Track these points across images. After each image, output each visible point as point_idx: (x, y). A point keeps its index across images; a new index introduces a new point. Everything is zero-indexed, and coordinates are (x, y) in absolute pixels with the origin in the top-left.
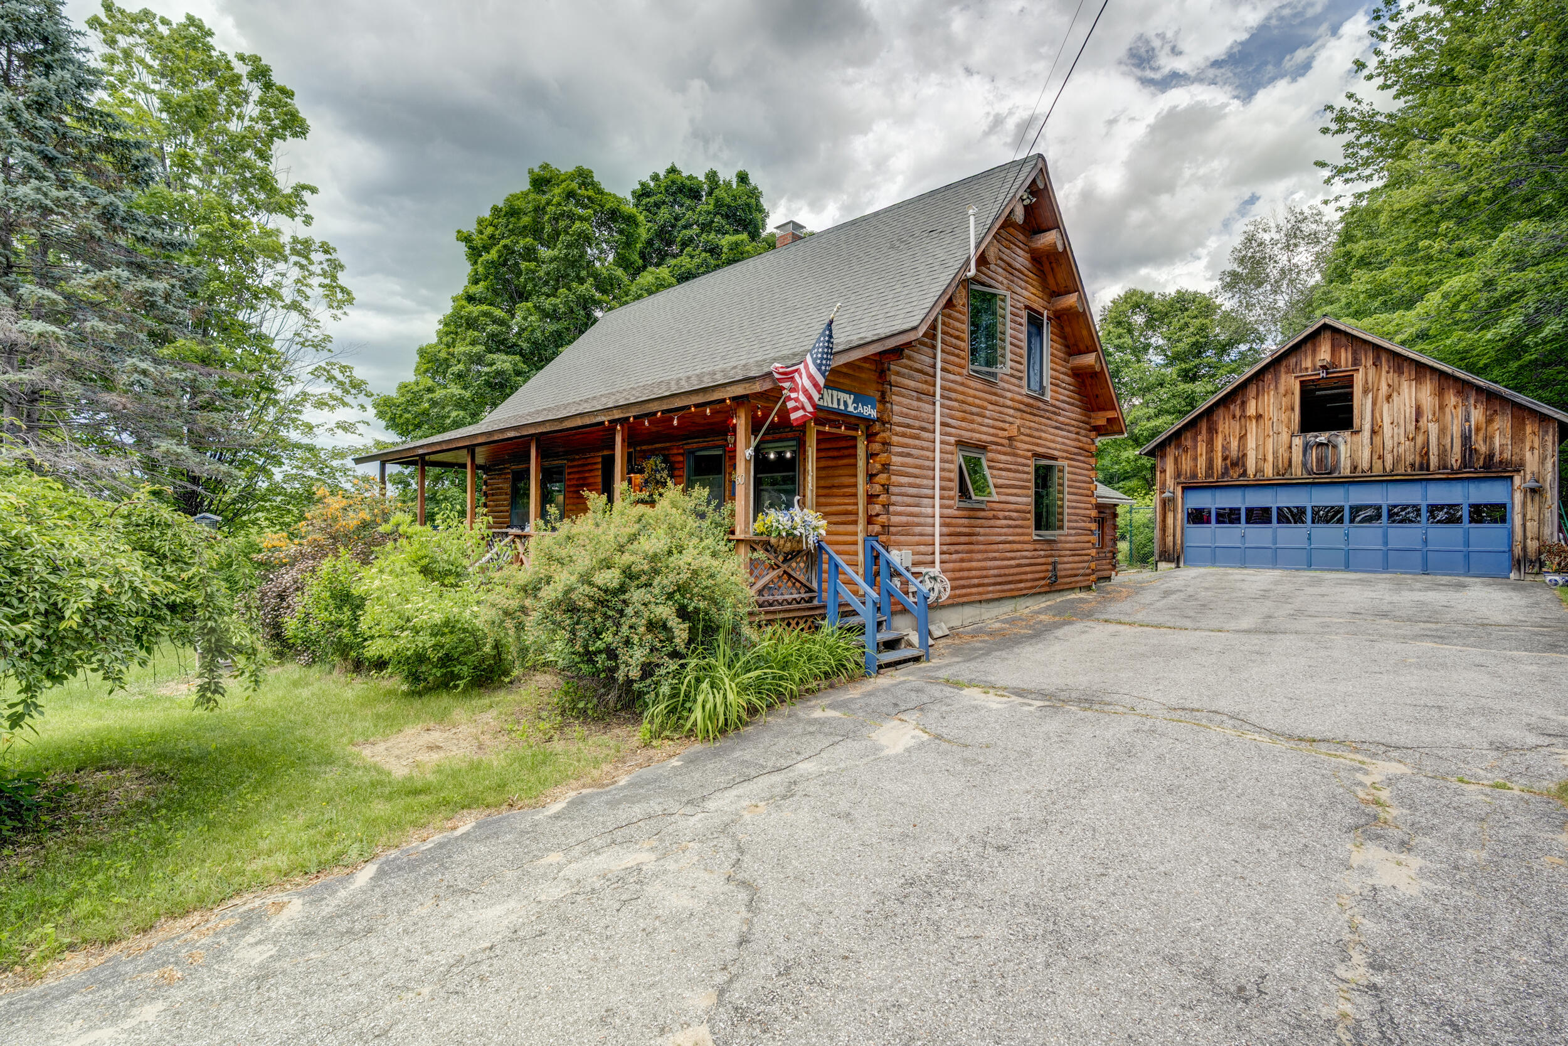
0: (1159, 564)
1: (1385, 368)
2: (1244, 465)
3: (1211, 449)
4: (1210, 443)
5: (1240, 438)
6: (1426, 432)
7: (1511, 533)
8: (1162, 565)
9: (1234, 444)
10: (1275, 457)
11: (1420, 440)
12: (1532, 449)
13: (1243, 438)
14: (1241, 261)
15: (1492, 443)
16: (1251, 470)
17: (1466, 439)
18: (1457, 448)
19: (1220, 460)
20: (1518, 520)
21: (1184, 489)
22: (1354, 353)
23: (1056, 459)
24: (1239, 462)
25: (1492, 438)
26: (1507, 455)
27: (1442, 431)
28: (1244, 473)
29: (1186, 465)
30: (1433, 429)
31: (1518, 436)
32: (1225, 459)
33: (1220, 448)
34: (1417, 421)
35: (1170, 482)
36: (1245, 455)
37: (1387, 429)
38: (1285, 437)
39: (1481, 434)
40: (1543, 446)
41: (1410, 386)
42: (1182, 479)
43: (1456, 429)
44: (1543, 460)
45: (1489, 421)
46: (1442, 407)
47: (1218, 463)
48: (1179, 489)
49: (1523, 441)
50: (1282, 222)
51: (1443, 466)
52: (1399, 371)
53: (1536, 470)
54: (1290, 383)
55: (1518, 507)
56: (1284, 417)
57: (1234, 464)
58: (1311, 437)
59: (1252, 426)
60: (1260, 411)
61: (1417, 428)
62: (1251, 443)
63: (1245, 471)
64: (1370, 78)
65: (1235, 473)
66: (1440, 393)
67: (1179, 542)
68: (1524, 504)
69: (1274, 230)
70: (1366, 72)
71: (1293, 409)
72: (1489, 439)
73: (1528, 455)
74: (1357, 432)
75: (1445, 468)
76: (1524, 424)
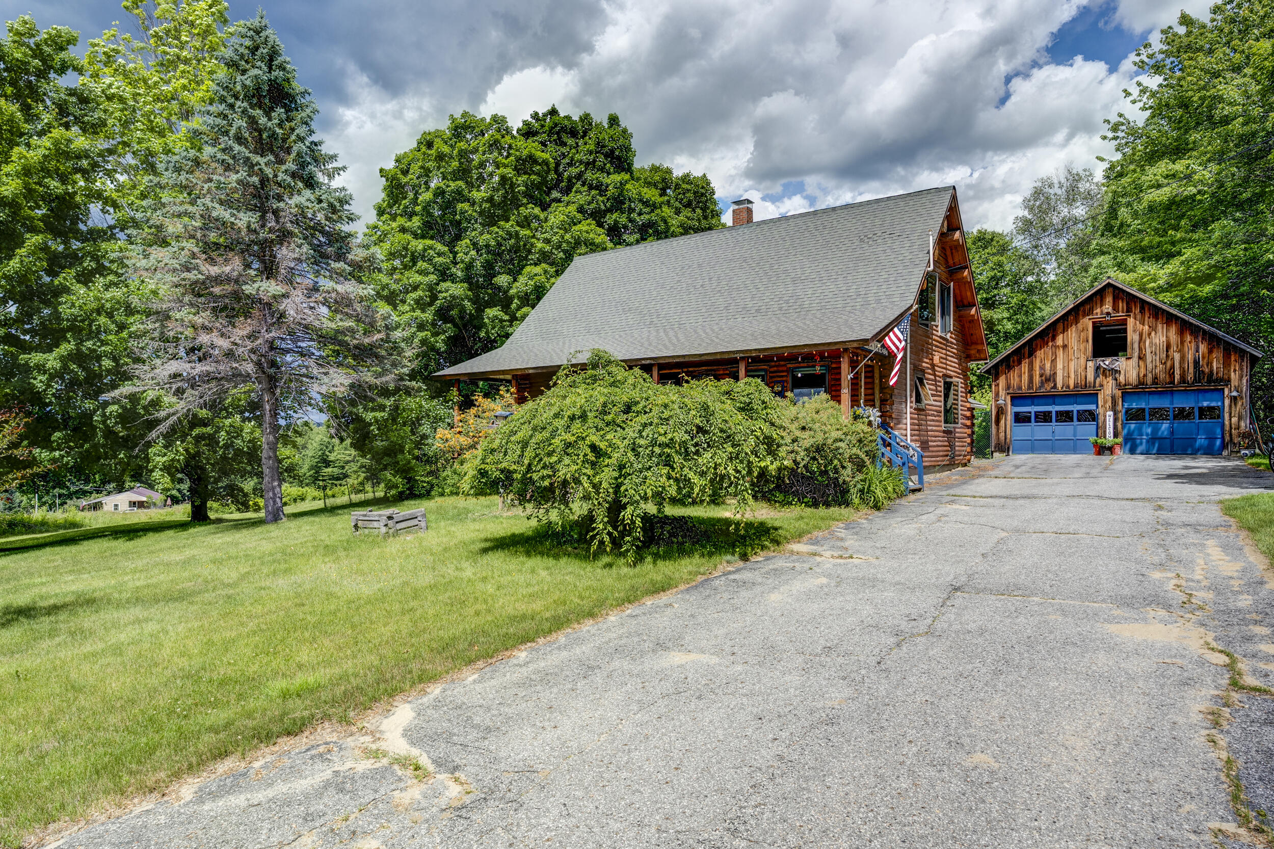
0: (994, 454)
1: (1147, 315)
2: (1055, 381)
3: (1031, 369)
4: (1031, 365)
5: (1052, 361)
6: (1173, 359)
7: (1223, 425)
8: (996, 455)
9: (1048, 366)
10: (1076, 375)
11: (1169, 364)
12: (1235, 370)
13: (1054, 361)
14: (1031, 209)
15: (1212, 367)
16: (1059, 385)
17: (1196, 363)
18: (1191, 370)
19: (1038, 377)
20: (1227, 416)
21: (1013, 399)
22: (1128, 304)
23: (951, 377)
24: (1052, 378)
25: (1212, 363)
26: (1221, 375)
27: (1183, 359)
28: (1055, 387)
29: (1014, 381)
30: (1177, 356)
31: (1227, 364)
32: (1041, 376)
33: (1038, 368)
34: (1167, 351)
35: (1002, 393)
36: (1055, 373)
37: (1149, 358)
38: (1083, 361)
39: (1205, 361)
40: (1241, 369)
41: (1163, 328)
42: (1011, 391)
43: (1190, 357)
44: (1241, 377)
45: (1210, 352)
46: (1182, 342)
47: (1037, 379)
48: (1009, 398)
49: (1229, 365)
50: (1063, 180)
51: (1183, 379)
52: (1156, 317)
53: (1237, 384)
54: (1087, 323)
55: (1227, 409)
56: (1082, 347)
57: (1048, 380)
58: (1099, 361)
59: (1060, 353)
60: (1066, 343)
61: (1167, 356)
62: (1060, 366)
63: (1055, 385)
64: (1134, 102)
65: (1048, 386)
66: (1181, 333)
67: (1009, 437)
68: (1230, 406)
69: (1057, 186)
70: (1131, 98)
71: (1087, 341)
72: (1209, 363)
73: (1232, 374)
74: (1129, 358)
75: (1184, 383)
76: (1230, 355)
